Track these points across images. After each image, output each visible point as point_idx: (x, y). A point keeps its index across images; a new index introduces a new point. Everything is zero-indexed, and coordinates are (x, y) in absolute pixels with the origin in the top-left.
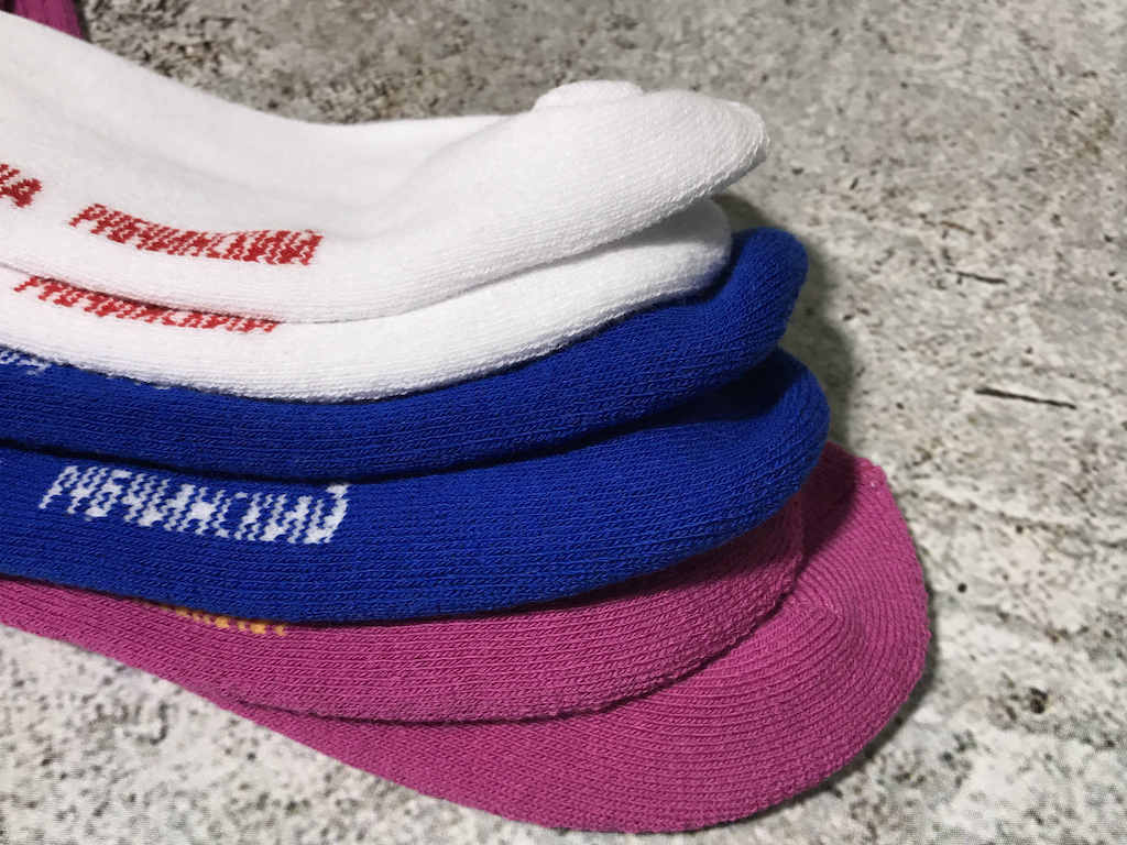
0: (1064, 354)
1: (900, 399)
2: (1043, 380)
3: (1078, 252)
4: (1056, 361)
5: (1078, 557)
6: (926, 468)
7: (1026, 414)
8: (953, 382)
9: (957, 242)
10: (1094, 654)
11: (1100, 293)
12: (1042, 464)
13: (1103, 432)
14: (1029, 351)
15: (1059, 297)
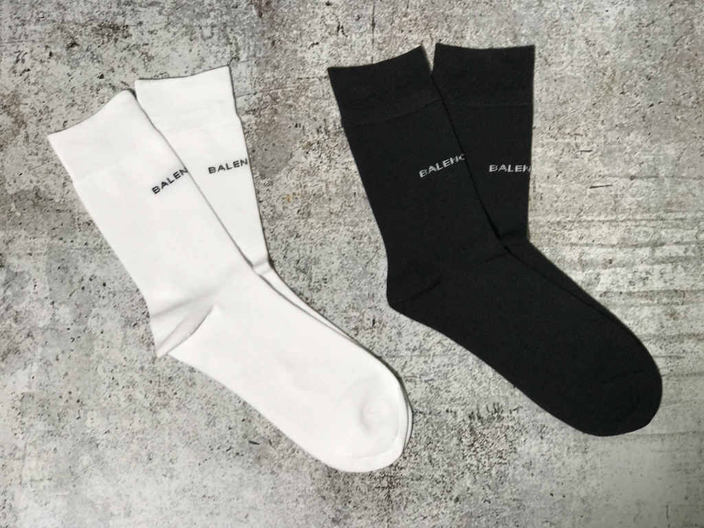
0: (608, 170)
1: (573, 196)
2: (604, 180)
3: (609, 133)
4: (607, 173)
5: (615, 226)
6: (582, 213)
7: (601, 191)
8: (584, 187)
9: (579, 140)
10: (620, 248)
11: (615, 146)
12: (606, 204)
13: (619, 191)
14: (600, 171)
15: (605, 152)
